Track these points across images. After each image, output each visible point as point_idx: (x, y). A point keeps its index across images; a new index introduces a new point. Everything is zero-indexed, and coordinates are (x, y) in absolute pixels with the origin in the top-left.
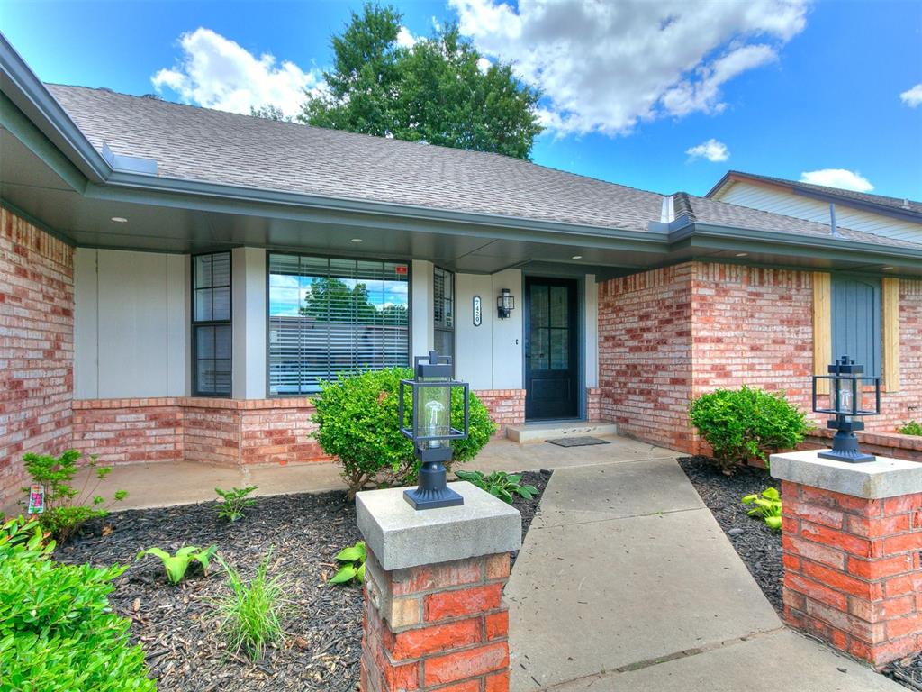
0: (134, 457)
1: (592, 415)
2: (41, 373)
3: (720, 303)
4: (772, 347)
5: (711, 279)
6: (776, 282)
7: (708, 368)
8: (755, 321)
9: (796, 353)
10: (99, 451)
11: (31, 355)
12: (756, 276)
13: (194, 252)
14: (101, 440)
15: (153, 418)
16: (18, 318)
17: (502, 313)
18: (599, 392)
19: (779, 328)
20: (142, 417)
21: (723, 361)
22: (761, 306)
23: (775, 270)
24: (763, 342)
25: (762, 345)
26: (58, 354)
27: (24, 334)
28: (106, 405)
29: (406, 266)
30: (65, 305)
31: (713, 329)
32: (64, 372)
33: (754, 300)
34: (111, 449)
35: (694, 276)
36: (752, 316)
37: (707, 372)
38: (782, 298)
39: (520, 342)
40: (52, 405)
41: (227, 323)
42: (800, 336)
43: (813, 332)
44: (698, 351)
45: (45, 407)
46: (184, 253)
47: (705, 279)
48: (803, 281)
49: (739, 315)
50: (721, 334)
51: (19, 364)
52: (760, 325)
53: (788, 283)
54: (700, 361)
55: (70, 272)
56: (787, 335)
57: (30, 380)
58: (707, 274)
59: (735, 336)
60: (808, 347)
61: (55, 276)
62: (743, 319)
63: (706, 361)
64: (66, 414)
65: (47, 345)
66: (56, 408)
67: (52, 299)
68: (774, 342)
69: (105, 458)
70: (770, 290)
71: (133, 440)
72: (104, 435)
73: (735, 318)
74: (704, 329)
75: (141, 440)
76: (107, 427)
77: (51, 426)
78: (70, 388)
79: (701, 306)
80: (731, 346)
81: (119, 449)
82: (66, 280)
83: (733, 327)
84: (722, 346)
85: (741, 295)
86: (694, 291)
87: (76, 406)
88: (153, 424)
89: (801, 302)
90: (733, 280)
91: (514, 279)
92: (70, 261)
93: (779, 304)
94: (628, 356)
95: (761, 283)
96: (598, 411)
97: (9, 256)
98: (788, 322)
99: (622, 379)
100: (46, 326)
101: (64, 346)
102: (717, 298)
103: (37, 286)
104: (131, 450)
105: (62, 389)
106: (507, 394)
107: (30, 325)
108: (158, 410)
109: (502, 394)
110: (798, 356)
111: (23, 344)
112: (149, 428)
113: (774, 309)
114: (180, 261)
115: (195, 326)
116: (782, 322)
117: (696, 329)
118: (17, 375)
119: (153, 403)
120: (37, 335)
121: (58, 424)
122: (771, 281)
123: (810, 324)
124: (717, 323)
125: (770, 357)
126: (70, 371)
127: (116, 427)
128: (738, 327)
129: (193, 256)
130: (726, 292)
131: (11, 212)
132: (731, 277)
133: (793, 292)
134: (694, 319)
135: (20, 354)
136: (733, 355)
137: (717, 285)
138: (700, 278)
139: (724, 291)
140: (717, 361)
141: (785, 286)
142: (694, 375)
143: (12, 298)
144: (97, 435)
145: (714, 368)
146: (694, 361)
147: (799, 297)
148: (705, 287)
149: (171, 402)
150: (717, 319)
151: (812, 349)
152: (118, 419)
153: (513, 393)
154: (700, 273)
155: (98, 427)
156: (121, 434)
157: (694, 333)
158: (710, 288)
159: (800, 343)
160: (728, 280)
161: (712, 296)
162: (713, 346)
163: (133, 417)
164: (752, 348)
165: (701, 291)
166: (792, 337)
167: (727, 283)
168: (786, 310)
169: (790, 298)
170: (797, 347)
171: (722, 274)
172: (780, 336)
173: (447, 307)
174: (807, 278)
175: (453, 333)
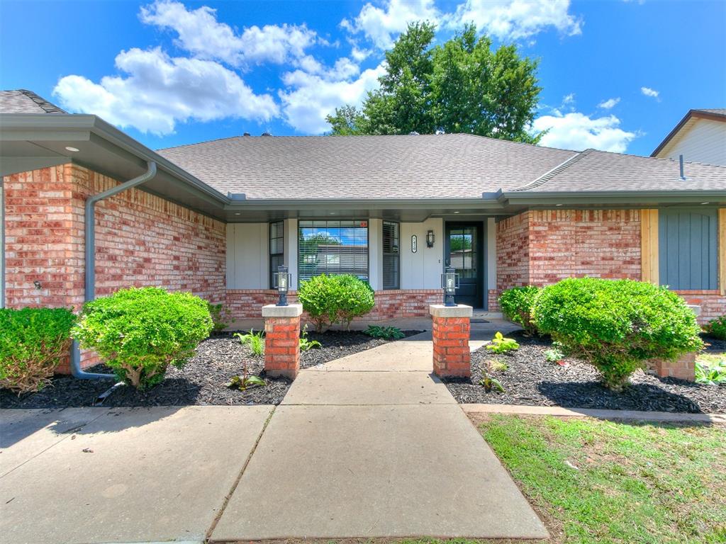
0: (248, 316)
1: (492, 307)
2: (214, 277)
3: (552, 235)
4: (602, 262)
5: (545, 221)
6: (605, 218)
7: (542, 276)
8: (586, 245)
9: (625, 266)
10: (236, 312)
11: (210, 270)
12: (586, 215)
13: (271, 222)
14: (236, 307)
15: (255, 299)
16: (207, 255)
17: (430, 245)
18: (495, 292)
19: (609, 249)
20: (251, 298)
21: (555, 272)
22: (591, 236)
23: (604, 211)
24: (593, 259)
25: (593, 261)
26: (220, 270)
27: (208, 261)
28: (237, 292)
29: (366, 222)
30: (223, 249)
31: (546, 251)
32: (222, 277)
33: (585, 232)
34: (239, 312)
35: (531, 220)
36: (583, 242)
37: (541, 279)
38: (611, 229)
39: (442, 262)
40: (218, 290)
41: (282, 255)
42: (629, 254)
43: (641, 251)
44: (533, 266)
45: (216, 291)
46: (267, 222)
47: (539, 221)
48: (632, 215)
49: (568, 242)
50: (552, 255)
51: (207, 273)
52: (590, 248)
53: (617, 219)
54: (535, 271)
55: (225, 235)
56: (616, 254)
57: (211, 279)
58: (542, 217)
59: (565, 256)
60: (636, 262)
61: (219, 237)
62: (572, 245)
63: (540, 272)
64: (224, 295)
65: (216, 266)
66: (220, 292)
67: (218, 247)
68: (603, 259)
69: (238, 315)
70: (600, 224)
71: (248, 308)
72: (237, 305)
73: (566, 244)
74: (539, 252)
75: (251, 308)
76: (238, 302)
77: (218, 299)
78: (225, 284)
79: (537, 237)
80: (562, 262)
81: (243, 312)
82: (223, 238)
83: (563, 250)
84: (554, 262)
85: (570, 229)
86: (531, 228)
87: (227, 292)
88: (255, 301)
89: (629, 231)
90: (564, 220)
91: (438, 226)
92: (225, 230)
93: (608, 233)
94: (507, 269)
95: (592, 219)
96: (495, 305)
97: (203, 232)
98: (617, 245)
99: (505, 284)
100: (216, 258)
101: (223, 266)
102: (550, 232)
103: (213, 242)
104: (247, 312)
105: (222, 284)
106: (432, 292)
107: (210, 258)
108: (257, 295)
109: (428, 292)
110: (626, 268)
111: (208, 265)
112: (253, 303)
113: (603, 237)
114: (265, 226)
115: (271, 256)
116: (611, 245)
117: (533, 252)
118: (206, 277)
119: (255, 292)
120: (213, 262)
121: (221, 299)
122: (601, 218)
123: (638, 246)
124: (550, 247)
125: (599, 269)
126: (225, 277)
127: (241, 302)
128: (567, 250)
129: (271, 223)
130: (557, 228)
131: (204, 215)
132: (561, 218)
133: (622, 224)
134: (531, 246)
135: (207, 269)
136: (563, 268)
137: (549, 224)
138: (536, 220)
139: (555, 227)
140: (549, 272)
141: (614, 220)
142: (531, 280)
143: (204, 248)
144: (235, 305)
145: (547, 276)
146: (531, 272)
147: (627, 228)
148: (539, 225)
149: (261, 292)
150: (549, 245)
151: (640, 263)
152: (242, 298)
153: (435, 292)
154: (536, 217)
155: (235, 302)
156: (243, 306)
157: (531, 255)
158: (543, 226)
159: (628, 259)
160: (558, 220)
161: (545, 231)
162: (547, 262)
163: (247, 298)
164: (583, 263)
165: (537, 228)
166: (621, 255)
167: (558, 222)
168: (615, 237)
169: (619, 229)
170: (625, 262)
171: (554, 216)
172: (608, 255)
173: (396, 242)
174: (634, 214)
175: (399, 257)
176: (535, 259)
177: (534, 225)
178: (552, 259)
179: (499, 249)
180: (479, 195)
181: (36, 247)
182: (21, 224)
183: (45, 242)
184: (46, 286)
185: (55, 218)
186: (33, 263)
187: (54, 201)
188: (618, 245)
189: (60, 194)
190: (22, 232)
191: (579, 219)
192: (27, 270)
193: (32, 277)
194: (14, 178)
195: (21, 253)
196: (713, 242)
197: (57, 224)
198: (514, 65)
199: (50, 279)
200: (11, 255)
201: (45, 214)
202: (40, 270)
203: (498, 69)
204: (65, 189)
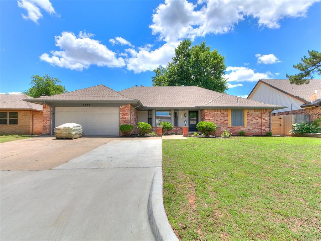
5: (208, 112)
6: (221, 111)
17: (185, 116)
22: (218, 115)
25: (218, 120)
29: (171, 111)
33: (216, 114)
36: (216, 116)
38: (222, 113)
41: (152, 118)
43: (228, 118)
46: (148, 111)
52: (218, 117)
53: (223, 111)
59: (212, 119)
62: (214, 117)
68: (220, 120)
73: (212, 117)
79: (206, 115)
82: (138, 114)
85: (213, 113)
91: (187, 112)
95: (218, 111)
102: (209, 114)
110: (225, 122)
113: (220, 115)
115: (149, 119)
116: (222, 117)
125: (219, 122)
134: (205, 117)
136: (212, 121)
147: (225, 113)
150: (209, 117)
151: (228, 121)
162: (208, 120)
164: (216, 121)
165: (206, 113)
166: (224, 119)
167: (211, 112)
168: (223, 115)
169: (223, 113)
170: (225, 120)
171: (210, 111)
172: (221, 119)
173: (177, 116)
174: (227, 111)
175: (178, 119)
176: (206, 119)
177: (206, 112)
178: (210, 119)
179: (201, 117)
180: (194, 106)
181: (124, 116)
182: (122, 113)
183: (126, 116)
184: (126, 122)
185: (127, 112)
186: (124, 119)
187: (127, 110)
188: (223, 117)
189: (128, 109)
190: (122, 114)
191: (215, 111)
192: (123, 120)
193: (124, 121)
194: (122, 107)
195: (122, 117)
196: (242, 116)
197: (127, 113)
198: (217, 58)
199: (126, 121)
200: (121, 118)
201: (126, 112)
202: (125, 120)
203: (212, 60)
204: (129, 108)
